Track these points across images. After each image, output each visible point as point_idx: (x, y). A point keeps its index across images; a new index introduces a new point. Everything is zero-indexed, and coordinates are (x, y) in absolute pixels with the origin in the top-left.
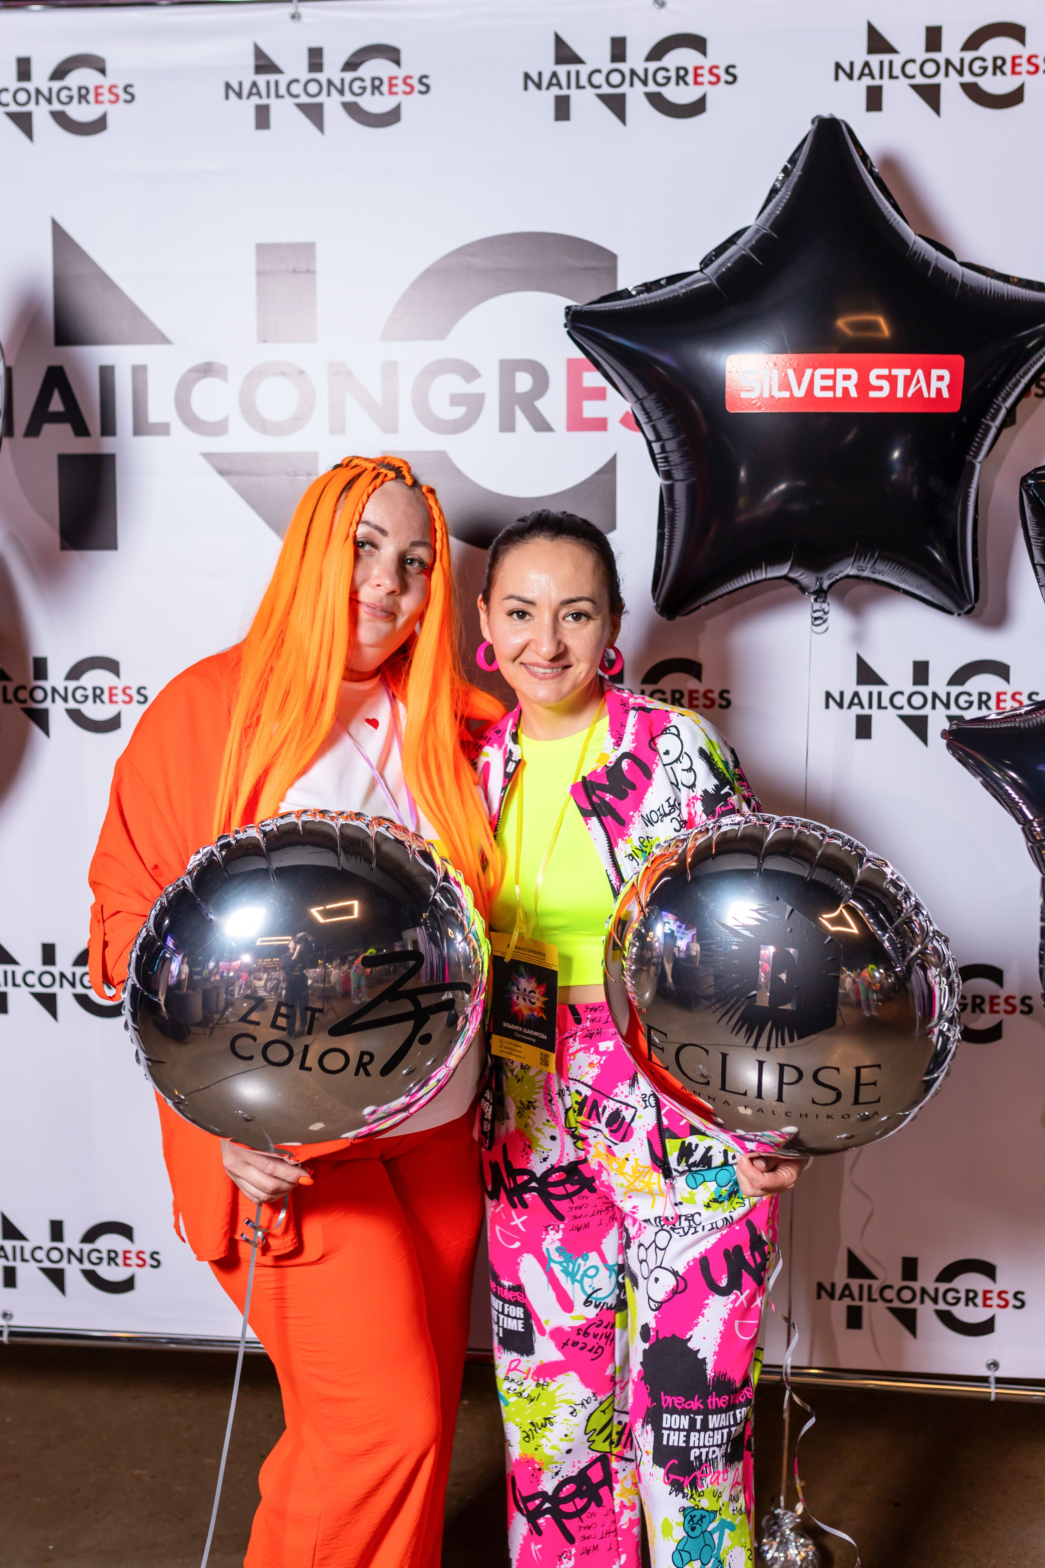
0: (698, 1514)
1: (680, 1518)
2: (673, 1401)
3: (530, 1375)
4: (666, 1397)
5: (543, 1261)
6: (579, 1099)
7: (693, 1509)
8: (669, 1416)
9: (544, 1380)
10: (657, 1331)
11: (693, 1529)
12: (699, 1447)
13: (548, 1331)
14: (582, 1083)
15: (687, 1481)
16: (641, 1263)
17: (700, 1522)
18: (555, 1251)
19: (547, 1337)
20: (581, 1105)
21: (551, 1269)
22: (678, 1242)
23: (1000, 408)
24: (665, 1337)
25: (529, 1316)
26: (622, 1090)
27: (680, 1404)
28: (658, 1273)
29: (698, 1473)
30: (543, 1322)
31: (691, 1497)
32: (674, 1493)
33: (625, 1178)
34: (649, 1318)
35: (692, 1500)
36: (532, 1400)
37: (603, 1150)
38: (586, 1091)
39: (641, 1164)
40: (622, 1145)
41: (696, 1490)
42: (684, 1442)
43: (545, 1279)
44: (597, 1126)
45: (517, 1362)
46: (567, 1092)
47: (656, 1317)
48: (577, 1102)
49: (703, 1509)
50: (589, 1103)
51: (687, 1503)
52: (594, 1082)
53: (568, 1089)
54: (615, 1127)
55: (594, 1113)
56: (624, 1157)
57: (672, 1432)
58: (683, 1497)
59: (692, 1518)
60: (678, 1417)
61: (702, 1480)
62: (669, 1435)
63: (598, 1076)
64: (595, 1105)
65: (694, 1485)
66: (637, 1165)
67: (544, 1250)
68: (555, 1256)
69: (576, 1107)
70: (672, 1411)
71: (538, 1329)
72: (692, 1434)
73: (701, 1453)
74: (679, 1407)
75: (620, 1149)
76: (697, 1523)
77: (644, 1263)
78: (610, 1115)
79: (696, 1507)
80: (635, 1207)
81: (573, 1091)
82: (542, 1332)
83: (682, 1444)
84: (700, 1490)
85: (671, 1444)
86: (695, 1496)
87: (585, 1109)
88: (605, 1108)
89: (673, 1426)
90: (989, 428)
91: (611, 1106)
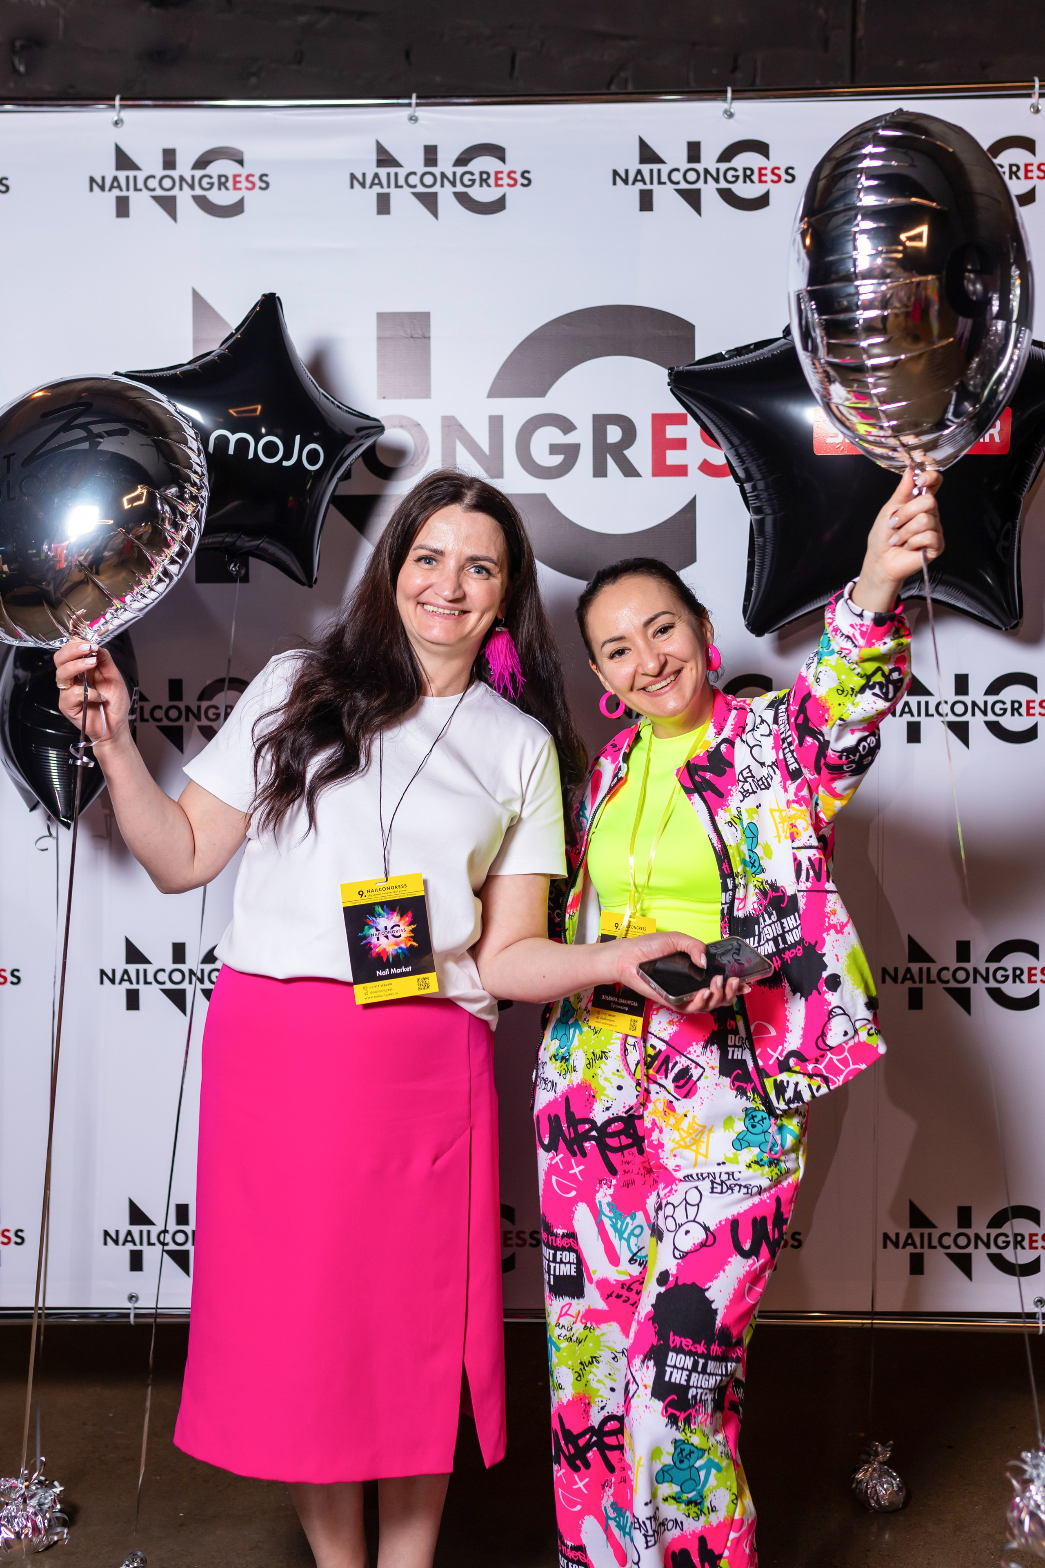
0: (687, 1448)
1: (671, 1449)
2: (681, 1342)
3: (579, 1319)
4: (676, 1337)
5: (596, 1212)
6: (652, 1053)
7: (684, 1442)
8: (675, 1355)
9: (591, 1324)
10: (677, 1278)
11: (681, 1461)
12: (697, 1388)
13: (595, 1281)
15: (682, 1416)
16: (666, 1218)
17: (688, 1457)
18: (606, 1205)
19: (593, 1286)
20: (653, 1058)
21: (602, 1221)
23: (1039, 451)
24: (684, 1284)
25: (580, 1263)
26: (696, 1050)
27: (687, 1346)
29: (692, 1411)
30: (591, 1271)
31: (684, 1430)
32: (670, 1425)
33: (680, 1133)
34: (671, 1265)
35: (683, 1433)
36: (580, 1342)
37: (661, 1107)
39: (697, 1121)
41: (689, 1426)
42: (685, 1380)
43: (596, 1229)
44: (664, 1081)
45: (568, 1306)
47: (678, 1264)
48: (649, 1056)
49: (692, 1444)
50: (661, 1058)
51: (680, 1436)
55: (664, 1068)
57: (675, 1370)
58: (676, 1429)
59: (682, 1450)
60: (683, 1357)
61: (695, 1418)
62: (672, 1373)
64: (667, 1060)
65: (688, 1421)
66: (694, 1121)
67: (597, 1201)
68: (606, 1209)
70: (679, 1351)
71: (587, 1276)
72: (694, 1375)
73: (697, 1393)
74: (686, 1349)
75: (681, 1106)
76: (686, 1457)
77: (670, 1218)
78: (679, 1071)
79: (686, 1441)
82: (591, 1281)
83: (683, 1382)
84: (693, 1427)
85: (673, 1380)
86: (687, 1431)
87: (656, 1063)
88: (675, 1064)
89: (677, 1365)
91: (682, 1062)
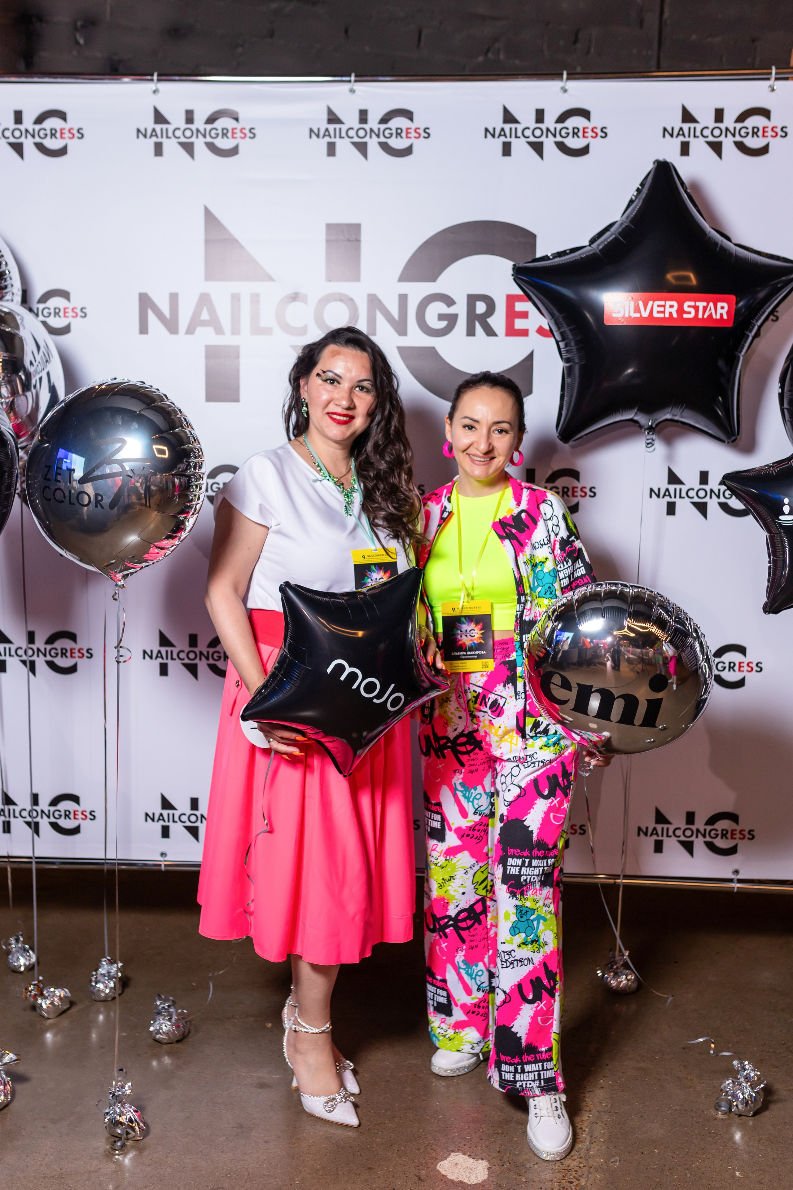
0: (524, 909)
1: (514, 910)
2: (515, 851)
4: (511, 850)
5: (453, 790)
6: (475, 695)
7: (522, 906)
8: (511, 858)
10: (509, 818)
11: (522, 917)
12: (526, 875)
13: (453, 829)
14: (477, 686)
15: (519, 892)
16: (502, 784)
18: (459, 785)
19: (453, 832)
20: (476, 698)
22: (525, 771)
23: (754, 325)
24: (512, 821)
26: (499, 689)
27: (518, 853)
28: (511, 787)
29: (525, 888)
30: (451, 823)
31: (521, 900)
32: (512, 897)
33: (498, 736)
34: (505, 811)
35: (521, 902)
37: (487, 723)
38: (480, 690)
39: (507, 729)
40: (498, 719)
41: (524, 897)
42: (518, 872)
43: (454, 801)
44: (485, 709)
45: (436, 846)
46: (469, 691)
47: (508, 809)
48: (474, 697)
49: (527, 907)
50: (481, 697)
51: (518, 903)
52: (484, 685)
53: (469, 689)
54: (494, 709)
55: (484, 702)
56: (498, 726)
57: (512, 867)
58: (516, 899)
59: (521, 911)
60: (516, 859)
61: (527, 892)
62: (511, 869)
63: (486, 681)
64: (484, 697)
65: (522, 894)
66: (505, 729)
67: (454, 784)
68: (459, 787)
69: (474, 699)
70: (514, 856)
72: (523, 868)
73: (527, 878)
74: (517, 855)
75: (497, 721)
76: (524, 914)
77: (504, 784)
78: (492, 703)
79: (524, 906)
80: (502, 753)
81: (472, 690)
82: (450, 829)
83: (517, 874)
84: (526, 897)
85: (511, 873)
86: (523, 900)
87: (479, 700)
88: (489, 698)
89: (513, 864)
90: (748, 336)
91: (492, 697)
